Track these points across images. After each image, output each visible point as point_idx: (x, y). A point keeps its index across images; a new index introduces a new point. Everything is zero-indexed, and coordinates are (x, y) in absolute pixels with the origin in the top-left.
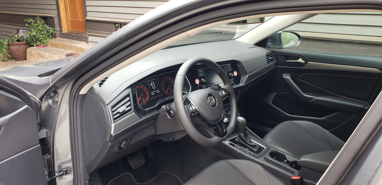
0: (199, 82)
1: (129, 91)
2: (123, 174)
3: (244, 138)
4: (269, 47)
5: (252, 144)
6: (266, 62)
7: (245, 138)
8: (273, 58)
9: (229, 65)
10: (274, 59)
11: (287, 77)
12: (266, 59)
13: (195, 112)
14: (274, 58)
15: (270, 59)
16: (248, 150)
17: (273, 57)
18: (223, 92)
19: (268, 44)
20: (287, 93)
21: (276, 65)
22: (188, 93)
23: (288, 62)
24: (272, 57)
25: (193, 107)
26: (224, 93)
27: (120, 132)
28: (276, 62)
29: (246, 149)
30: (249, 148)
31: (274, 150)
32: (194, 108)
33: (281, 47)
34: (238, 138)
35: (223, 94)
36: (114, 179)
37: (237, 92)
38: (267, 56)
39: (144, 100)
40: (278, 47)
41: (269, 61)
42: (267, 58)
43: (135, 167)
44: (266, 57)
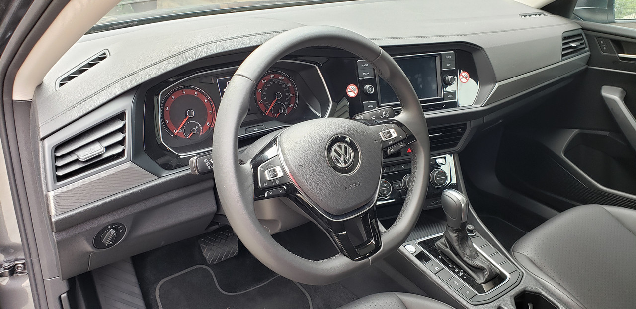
0: (356, 92)
1: (126, 105)
2: (195, 267)
3: (455, 245)
4: (577, 17)
5: (477, 263)
6: (561, 53)
7: (458, 245)
8: (582, 44)
9: (449, 54)
10: (584, 48)
11: (612, 95)
12: (561, 47)
13: (280, 186)
14: (584, 46)
15: (572, 47)
16: (461, 277)
17: (583, 41)
18: (392, 131)
19: (576, 8)
20: (606, 133)
21: (588, 63)
22: (323, 117)
23: (621, 58)
24: (578, 43)
25: (278, 169)
26: (394, 135)
27: (81, 212)
28: (590, 57)
29: (457, 273)
30: (465, 271)
31: (532, 286)
32: (280, 174)
33: (610, 18)
34: (443, 240)
35: (391, 135)
36: (173, 276)
37: (465, 124)
38: (564, 39)
39: (198, 126)
40: (603, 17)
41: (568, 51)
42: (564, 44)
43: (214, 261)
44: (561, 42)
